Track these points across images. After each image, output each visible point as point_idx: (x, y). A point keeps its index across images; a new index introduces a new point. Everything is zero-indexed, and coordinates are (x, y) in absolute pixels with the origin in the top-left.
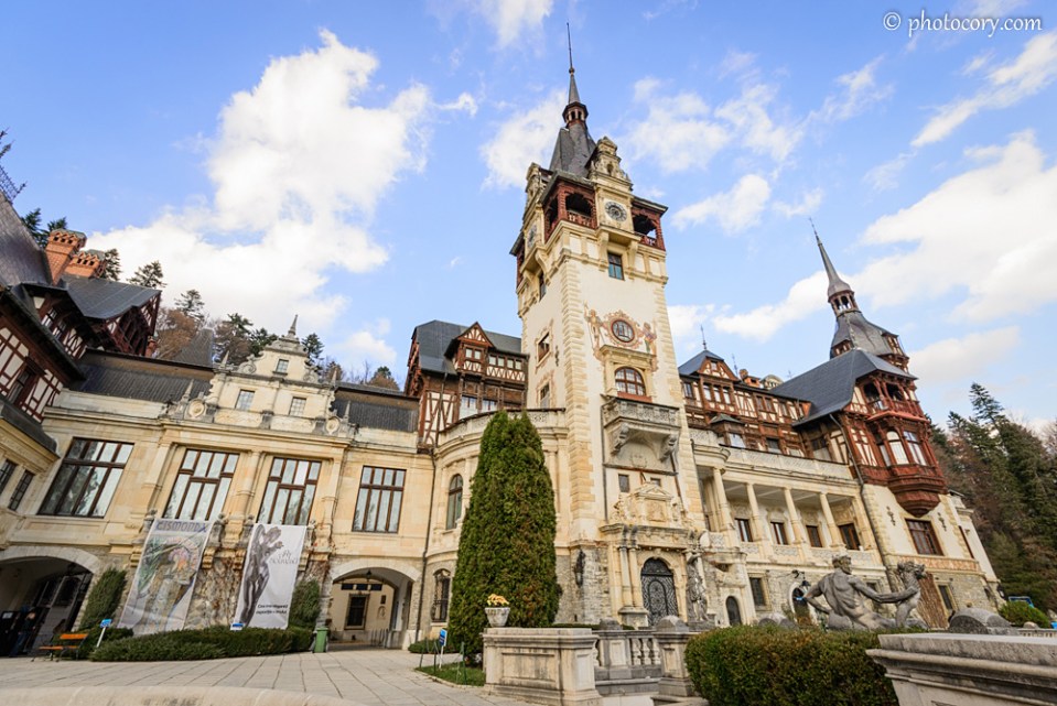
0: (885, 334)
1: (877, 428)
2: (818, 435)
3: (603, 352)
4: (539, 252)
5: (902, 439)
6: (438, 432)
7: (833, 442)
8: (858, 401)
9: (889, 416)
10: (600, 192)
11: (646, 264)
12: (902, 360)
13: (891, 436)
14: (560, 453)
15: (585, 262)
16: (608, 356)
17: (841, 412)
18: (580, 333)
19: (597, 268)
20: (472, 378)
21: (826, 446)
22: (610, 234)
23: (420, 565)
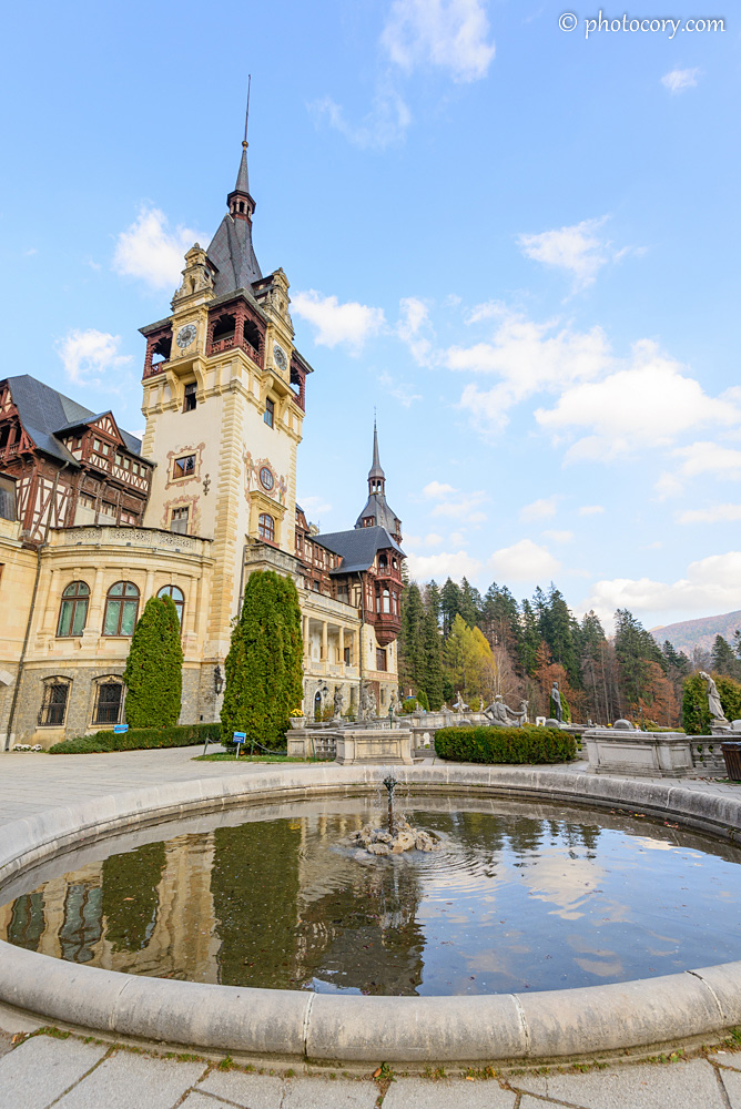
0: (396, 519)
1: (380, 585)
2: (344, 584)
3: (252, 496)
4: (199, 362)
5: (390, 597)
6: (49, 528)
7: (353, 590)
8: (374, 567)
9: (389, 580)
10: (273, 331)
11: (290, 420)
12: (399, 539)
13: (386, 593)
14: (204, 580)
15: (249, 400)
16: (256, 501)
17: (365, 572)
18: (238, 472)
19: (256, 410)
20: (97, 475)
21: (348, 593)
22: (275, 381)
23: (14, 669)
